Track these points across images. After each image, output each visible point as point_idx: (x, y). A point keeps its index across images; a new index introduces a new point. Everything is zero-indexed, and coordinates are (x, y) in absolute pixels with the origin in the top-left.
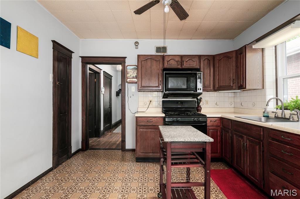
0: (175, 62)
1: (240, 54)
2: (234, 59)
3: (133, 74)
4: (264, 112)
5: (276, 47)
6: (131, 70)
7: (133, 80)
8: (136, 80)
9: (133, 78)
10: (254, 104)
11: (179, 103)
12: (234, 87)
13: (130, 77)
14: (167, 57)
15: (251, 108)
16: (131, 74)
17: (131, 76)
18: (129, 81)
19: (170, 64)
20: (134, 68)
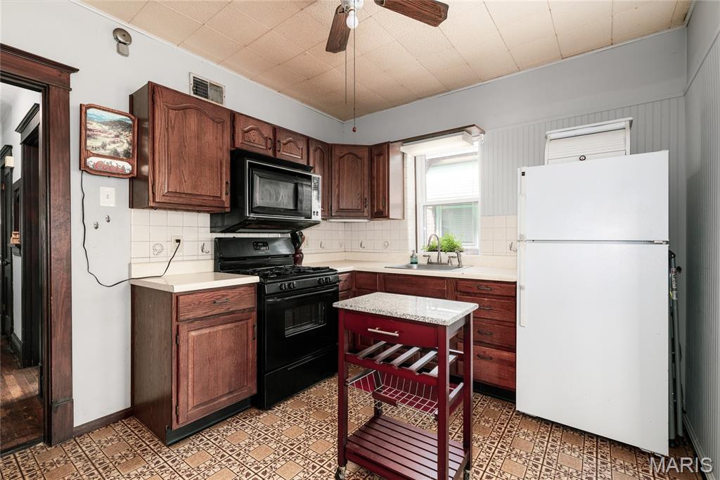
0: (262, 140)
1: (377, 155)
2: (366, 162)
3: (114, 142)
4: (412, 257)
5: (415, 157)
6: (106, 128)
7: (115, 163)
8: (127, 167)
9: (115, 156)
10: (386, 244)
11: (259, 244)
12: (366, 214)
13: (102, 152)
14: (241, 117)
15: (381, 251)
16: (107, 141)
17: (104, 146)
18: (96, 165)
19: (250, 142)
20: (120, 123)
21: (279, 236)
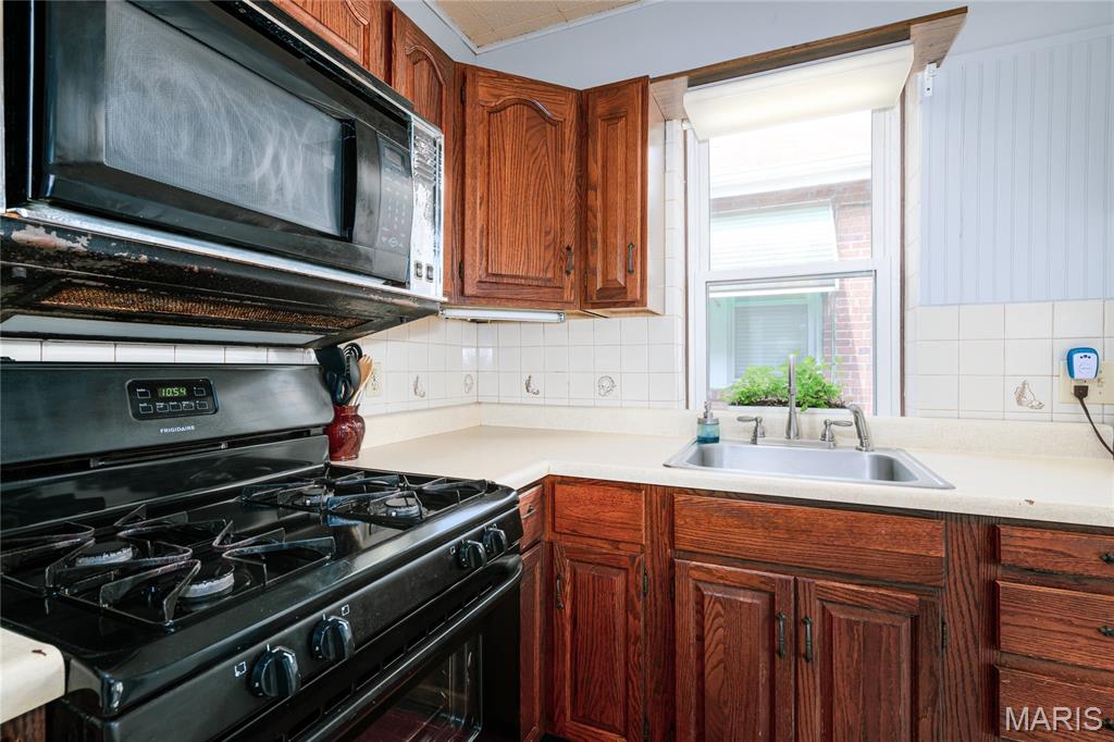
1: (605, 118)
4: (700, 422)
10: (606, 383)
11: (167, 392)
12: (568, 294)
15: (589, 403)
21: (272, 356)
